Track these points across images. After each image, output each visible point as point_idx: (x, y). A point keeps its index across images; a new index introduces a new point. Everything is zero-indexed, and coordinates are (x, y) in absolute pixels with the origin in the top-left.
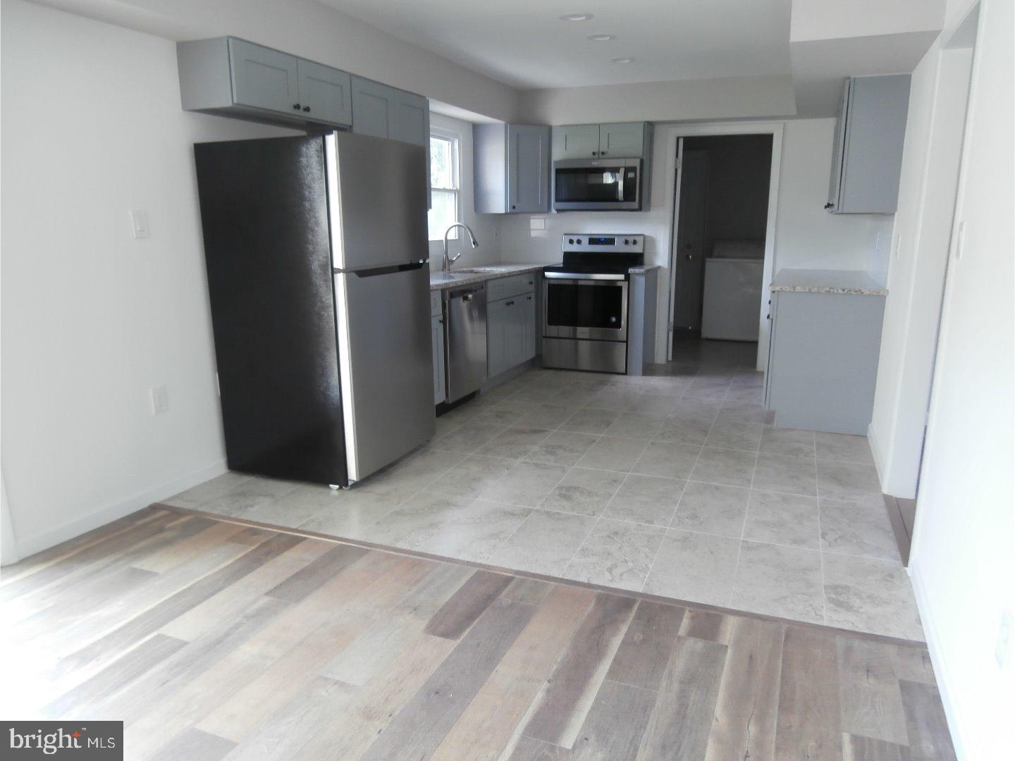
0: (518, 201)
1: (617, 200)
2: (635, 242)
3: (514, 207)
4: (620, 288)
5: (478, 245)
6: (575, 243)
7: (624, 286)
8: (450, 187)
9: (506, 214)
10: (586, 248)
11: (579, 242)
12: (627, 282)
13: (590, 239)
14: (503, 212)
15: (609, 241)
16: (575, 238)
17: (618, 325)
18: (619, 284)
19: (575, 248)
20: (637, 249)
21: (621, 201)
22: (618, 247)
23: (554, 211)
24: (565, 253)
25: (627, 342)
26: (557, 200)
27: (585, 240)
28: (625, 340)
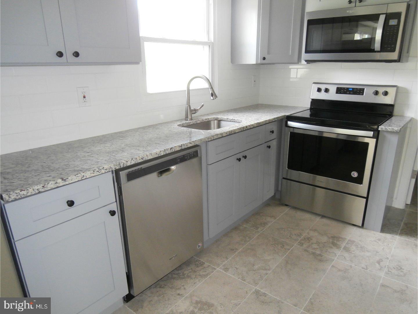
0: (268, 53)
1: (373, 51)
2: (386, 94)
3: (264, 59)
4: (367, 144)
5: (216, 97)
6: (323, 91)
7: (372, 143)
8: (206, 40)
9: (257, 65)
10: (333, 96)
11: (327, 90)
12: (375, 140)
13: (338, 88)
14: (254, 62)
15: (359, 91)
16: (323, 87)
17: (359, 180)
18: (366, 140)
19: (323, 96)
20: (388, 100)
21: (378, 52)
22: (367, 98)
23: (303, 62)
24: (312, 99)
25: (367, 198)
26: (307, 52)
27: (333, 89)
28: (366, 196)
